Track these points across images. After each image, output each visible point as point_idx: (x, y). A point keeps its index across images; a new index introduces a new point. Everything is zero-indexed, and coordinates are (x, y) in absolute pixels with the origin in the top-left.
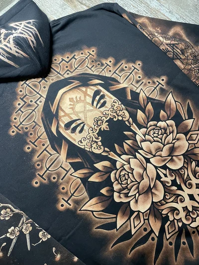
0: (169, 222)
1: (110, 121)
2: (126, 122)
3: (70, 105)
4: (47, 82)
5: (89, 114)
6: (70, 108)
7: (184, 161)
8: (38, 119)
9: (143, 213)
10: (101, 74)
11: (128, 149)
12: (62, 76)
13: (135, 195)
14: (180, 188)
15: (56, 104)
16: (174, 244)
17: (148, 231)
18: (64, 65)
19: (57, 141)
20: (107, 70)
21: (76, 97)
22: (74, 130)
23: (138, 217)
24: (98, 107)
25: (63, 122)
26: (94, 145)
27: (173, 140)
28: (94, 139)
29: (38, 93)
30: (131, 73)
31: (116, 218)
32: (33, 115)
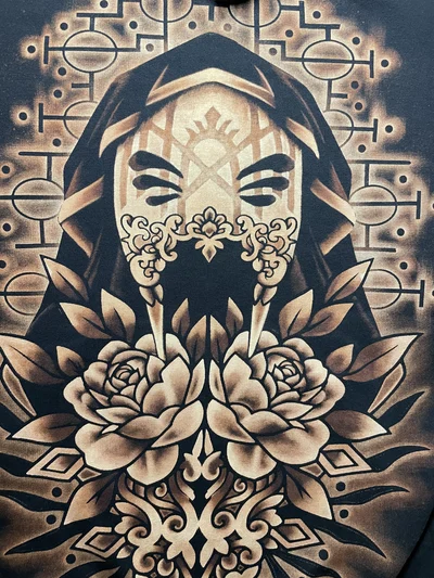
0: (109, 530)
1: (231, 249)
2: (258, 288)
3: (199, 124)
4: (211, 18)
5: (210, 186)
6: (189, 130)
7: (267, 476)
8: (103, 80)
9: (85, 465)
10: (334, 132)
11: (197, 335)
12: (258, 41)
13: (110, 424)
14: (199, 506)
15: (170, 89)
16: (74, 565)
17: (57, 500)
18: (289, 21)
19: (90, 164)
20: (360, 139)
21: (228, 123)
22: (144, 183)
23: (70, 461)
24: (245, 193)
25: (143, 141)
26: (146, 257)
27: (298, 419)
28: (161, 246)
29: (165, 22)
30: (396, 204)
31: (33, 419)
32: (104, 60)
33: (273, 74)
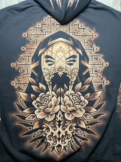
0: (42, 130)
1: (65, 74)
2: (70, 82)
3: (58, 49)
4: (60, 28)
5: (60, 62)
6: (56, 51)
7: (73, 120)
8: (39, 41)
9: (37, 118)
10: (85, 50)
11: (58, 92)
12: (70, 32)
13: (41, 109)
14: (59, 125)
15: (53, 42)
16: (35, 138)
17: (31, 124)
18: (76, 28)
19: (37, 58)
20: (90, 51)
21: (64, 49)
22: (47, 61)
23: (34, 117)
24: (67, 63)
25: (47, 53)
26: (48, 76)
27: (79, 108)
28: (51, 74)
29: (51, 29)
30: (98, 64)
31: (26, 108)
32: (39, 37)
33: (72, 38)
